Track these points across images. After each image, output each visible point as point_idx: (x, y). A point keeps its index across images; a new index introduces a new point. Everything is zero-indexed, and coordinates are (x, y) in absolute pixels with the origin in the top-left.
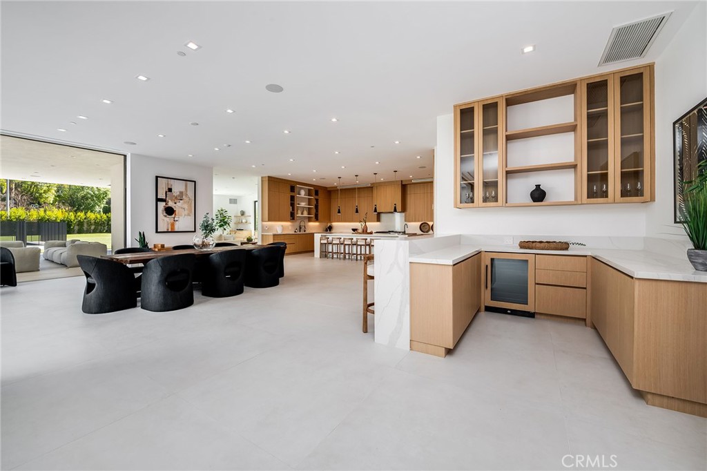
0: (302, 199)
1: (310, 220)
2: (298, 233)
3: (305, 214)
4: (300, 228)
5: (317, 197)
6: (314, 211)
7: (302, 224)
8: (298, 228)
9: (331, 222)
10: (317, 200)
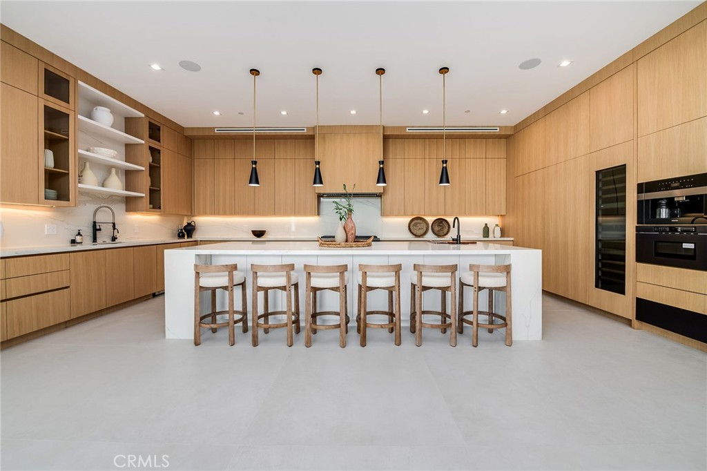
0: (103, 138)
1: (130, 204)
2: (88, 244)
3: (116, 186)
4: (96, 229)
5: (154, 144)
6: (145, 181)
7: (103, 217)
8: (87, 232)
9: (192, 215)
10: (155, 152)
